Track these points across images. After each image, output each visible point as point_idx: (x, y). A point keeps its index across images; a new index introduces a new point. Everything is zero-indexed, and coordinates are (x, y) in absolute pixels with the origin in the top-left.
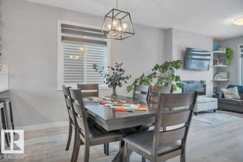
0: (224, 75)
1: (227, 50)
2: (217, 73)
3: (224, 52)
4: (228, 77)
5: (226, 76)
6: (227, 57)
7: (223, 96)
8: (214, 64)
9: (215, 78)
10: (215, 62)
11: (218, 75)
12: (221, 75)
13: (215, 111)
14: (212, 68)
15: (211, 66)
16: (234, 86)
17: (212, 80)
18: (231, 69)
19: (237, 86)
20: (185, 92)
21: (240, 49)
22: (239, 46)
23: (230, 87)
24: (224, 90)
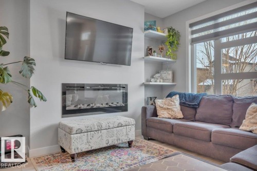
0: (168, 75)
1: (169, 31)
3: (166, 34)
4: (173, 80)
5: (170, 77)
6: (171, 44)
7: (155, 114)
8: (147, 55)
10: (149, 51)
11: (157, 75)
12: (164, 75)
13: (130, 144)
14: (143, 63)
15: (141, 59)
16: (175, 94)
17: (143, 85)
18: (177, 66)
19: (180, 94)
20: (72, 108)
21: (190, 30)
22: (187, 25)
23: (170, 95)
24: (159, 102)
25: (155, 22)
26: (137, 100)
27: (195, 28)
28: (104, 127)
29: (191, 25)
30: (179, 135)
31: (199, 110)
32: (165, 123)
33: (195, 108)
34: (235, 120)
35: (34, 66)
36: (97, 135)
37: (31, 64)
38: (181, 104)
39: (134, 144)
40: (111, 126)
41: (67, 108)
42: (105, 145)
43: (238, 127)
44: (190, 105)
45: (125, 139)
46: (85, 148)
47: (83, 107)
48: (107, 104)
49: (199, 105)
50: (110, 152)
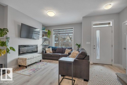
0: (47, 42)
1: (48, 31)
2: (45, 41)
3: (47, 31)
4: (49, 43)
5: (48, 42)
6: (49, 34)
7: (46, 52)
8: (42, 37)
9: (44, 43)
10: (43, 36)
11: (45, 42)
12: (46, 42)
13: (40, 61)
14: (42, 39)
15: (41, 38)
16: (50, 47)
17: (42, 45)
18: (50, 40)
19: (52, 47)
20: (22, 53)
21: (53, 31)
22: (53, 30)
23: (49, 47)
24: (47, 49)
25: (45, 28)
26: (40, 49)
27: (54, 31)
28: (35, 57)
29: (54, 30)
30: (53, 57)
31: (56, 51)
32: (49, 54)
33: (55, 50)
34: (63, 52)
35: (9, 40)
36: (33, 59)
37: (8, 39)
38: (52, 49)
39: (41, 61)
40: (36, 57)
41: (20, 53)
42: (35, 62)
43: (64, 54)
44: (54, 50)
45: (40, 60)
46: (30, 63)
47: (25, 52)
48: (32, 51)
49: (56, 49)
50: (36, 64)
